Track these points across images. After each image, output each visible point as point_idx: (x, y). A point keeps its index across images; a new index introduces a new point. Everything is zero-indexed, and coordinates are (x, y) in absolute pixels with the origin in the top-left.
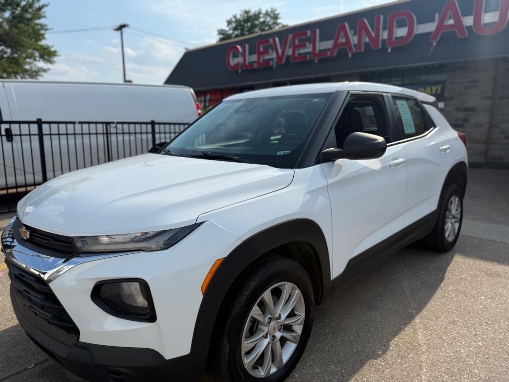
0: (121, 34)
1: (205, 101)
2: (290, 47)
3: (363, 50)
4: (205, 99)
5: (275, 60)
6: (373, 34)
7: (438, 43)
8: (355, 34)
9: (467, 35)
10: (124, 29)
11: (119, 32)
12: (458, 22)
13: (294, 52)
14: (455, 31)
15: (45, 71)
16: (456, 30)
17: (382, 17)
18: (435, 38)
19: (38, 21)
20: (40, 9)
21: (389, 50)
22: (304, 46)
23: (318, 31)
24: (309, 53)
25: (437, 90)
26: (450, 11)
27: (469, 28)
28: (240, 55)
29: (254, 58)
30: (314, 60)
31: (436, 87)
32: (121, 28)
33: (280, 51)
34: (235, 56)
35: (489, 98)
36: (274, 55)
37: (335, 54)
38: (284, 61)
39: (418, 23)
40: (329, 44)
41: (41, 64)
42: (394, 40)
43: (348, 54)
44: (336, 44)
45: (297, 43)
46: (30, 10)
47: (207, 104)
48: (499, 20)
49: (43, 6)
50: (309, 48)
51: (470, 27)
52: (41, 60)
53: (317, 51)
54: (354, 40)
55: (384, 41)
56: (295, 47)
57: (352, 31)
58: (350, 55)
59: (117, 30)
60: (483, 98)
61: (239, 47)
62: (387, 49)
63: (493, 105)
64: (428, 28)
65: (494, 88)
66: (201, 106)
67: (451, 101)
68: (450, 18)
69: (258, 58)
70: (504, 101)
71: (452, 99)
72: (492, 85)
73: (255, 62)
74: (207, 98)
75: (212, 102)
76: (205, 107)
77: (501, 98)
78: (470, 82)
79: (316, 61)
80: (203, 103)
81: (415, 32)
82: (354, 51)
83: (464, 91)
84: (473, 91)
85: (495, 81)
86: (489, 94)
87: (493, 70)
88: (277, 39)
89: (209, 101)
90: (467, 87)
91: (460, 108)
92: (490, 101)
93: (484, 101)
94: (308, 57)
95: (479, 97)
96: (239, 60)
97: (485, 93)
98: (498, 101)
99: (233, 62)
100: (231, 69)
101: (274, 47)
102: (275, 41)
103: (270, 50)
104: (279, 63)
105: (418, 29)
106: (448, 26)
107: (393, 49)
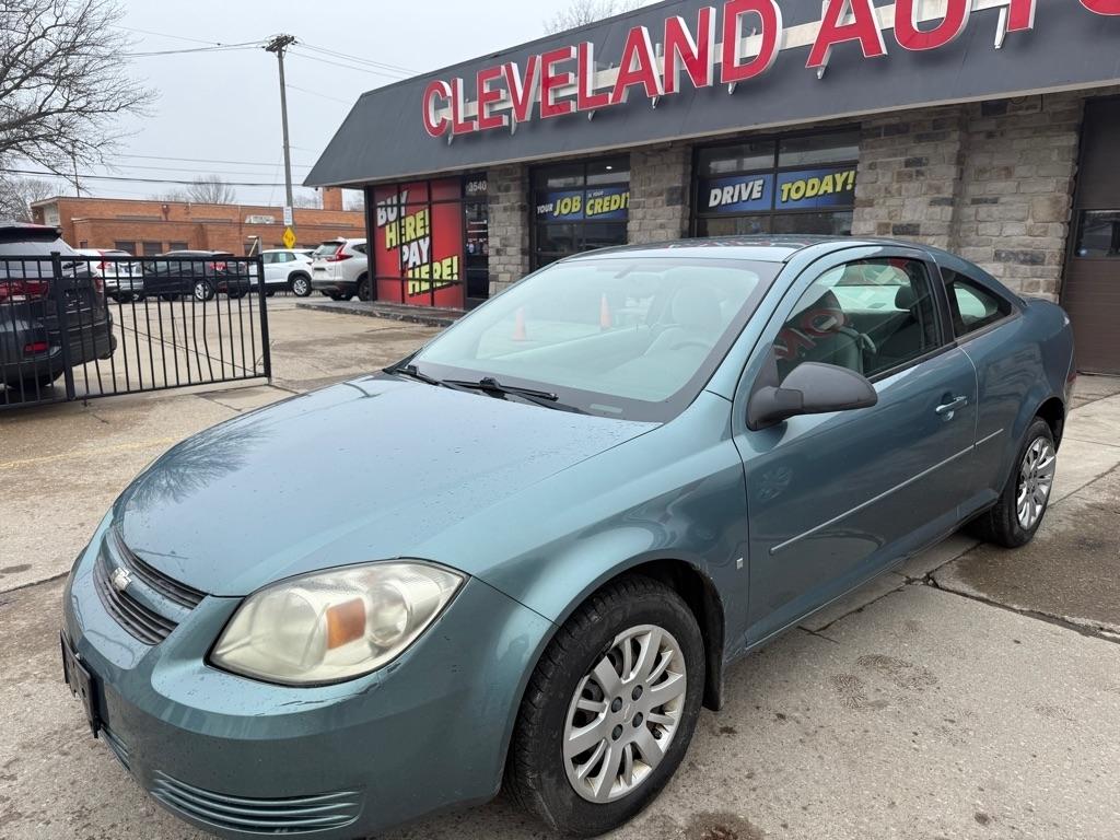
0: (280, 57)
1: (399, 205)
2: (538, 83)
3: (676, 89)
4: (399, 200)
5: (514, 114)
6: (695, 50)
7: (828, 70)
8: (662, 53)
9: (884, 52)
10: (286, 49)
11: (276, 53)
12: (865, 21)
13: (545, 95)
14: (858, 42)
16: (860, 39)
17: (713, 11)
18: (817, 58)
21: (730, 88)
22: (565, 81)
23: (590, 47)
24: (573, 97)
25: (845, 183)
27: (888, 33)
28: (447, 103)
29: (473, 108)
30: (586, 112)
31: (845, 174)
32: (279, 45)
33: (520, 92)
34: (440, 105)
35: (951, 202)
36: (509, 104)
37: (624, 99)
38: (528, 117)
39: (788, 24)
40: (610, 77)
42: (737, 63)
43: (650, 100)
44: (624, 77)
45: (551, 73)
47: (403, 211)
48: (949, 15)
50: (573, 85)
51: (891, 30)
53: (589, 94)
54: (657, 66)
55: (717, 67)
56: (547, 85)
57: (658, 45)
58: (653, 101)
59: (270, 49)
60: (934, 203)
61: (445, 85)
62: (726, 86)
63: (956, 220)
64: (805, 34)
65: (960, 179)
66: (392, 217)
67: (868, 210)
68: (848, 12)
69: (481, 110)
70: (983, 210)
71: (870, 203)
72: (953, 171)
73: (474, 118)
74: (403, 201)
75: (413, 207)
76: (399, 218)
77: (976, 202)
78: (908, 164)
79: (590, 115)
80: (395, 209)
81: (777, 46)
82: (661, 91)
83: (895, 186)
84: (913, 186)
85: (960, 160)
86: (948, 193)
87: (955, 136)
88: (515, 66)
89: (405, 205)
90: (900, 177)
91: (887, 225)
92: (950, 209)
93: (937, 209)
94: (574, 107)
95: (927, 199)
96: (447, 114)
97: (939, 190)
98: (970, 211)
99: (437, 117)
100: (432, 134)
101: (508, 80)
102: (510, 71)
103: (503, 92)
104: (521, 120)
105: (786, 37)
106: (845, 29)
107: (738, 86)
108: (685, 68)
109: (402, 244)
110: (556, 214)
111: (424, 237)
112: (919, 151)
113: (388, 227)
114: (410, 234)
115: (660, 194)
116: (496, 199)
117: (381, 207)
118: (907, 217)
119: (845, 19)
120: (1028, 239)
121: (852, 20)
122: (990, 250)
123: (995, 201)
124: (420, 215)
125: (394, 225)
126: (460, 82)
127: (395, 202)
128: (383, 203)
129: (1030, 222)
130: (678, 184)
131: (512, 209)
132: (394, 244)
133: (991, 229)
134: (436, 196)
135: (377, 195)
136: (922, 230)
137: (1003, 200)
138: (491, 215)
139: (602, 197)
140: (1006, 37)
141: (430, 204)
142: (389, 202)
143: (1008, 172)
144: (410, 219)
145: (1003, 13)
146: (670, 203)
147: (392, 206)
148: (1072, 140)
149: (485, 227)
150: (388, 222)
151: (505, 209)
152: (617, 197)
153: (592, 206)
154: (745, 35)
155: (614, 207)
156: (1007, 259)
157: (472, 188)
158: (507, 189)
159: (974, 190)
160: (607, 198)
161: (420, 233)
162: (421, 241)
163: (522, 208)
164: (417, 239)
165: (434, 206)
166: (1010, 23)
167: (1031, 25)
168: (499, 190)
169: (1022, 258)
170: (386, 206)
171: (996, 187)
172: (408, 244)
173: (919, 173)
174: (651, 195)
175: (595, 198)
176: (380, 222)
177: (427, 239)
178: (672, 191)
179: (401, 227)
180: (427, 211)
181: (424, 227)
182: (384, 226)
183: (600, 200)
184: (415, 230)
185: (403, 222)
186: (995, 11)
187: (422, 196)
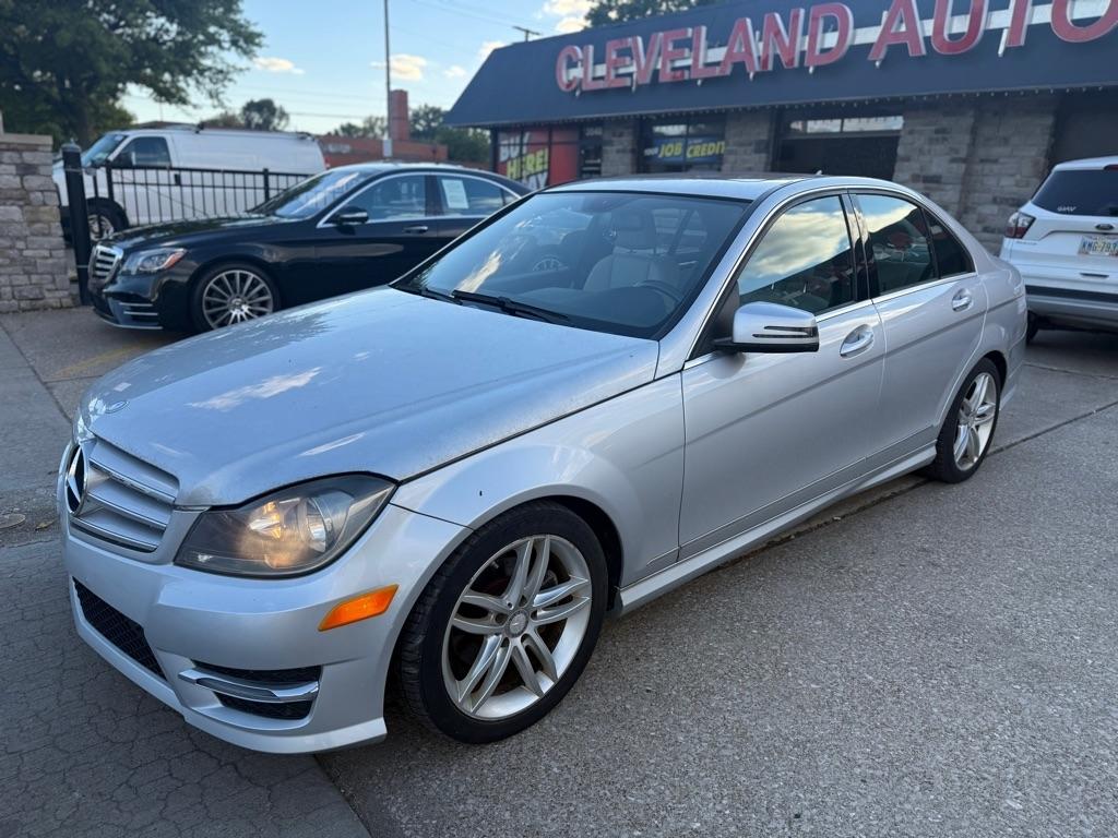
1: (521, 145)
2: (659, 55)
3: (770, 67)
4: (522, 139)
5: (635, 76)
6: (787, 40)
7: (884, 62)
8: (760, 40)
9: (924, 52)
12: (912, 30)
13: (664, 65)
14: (905, 45)
15: (240, 71)
16: (908, 42)
17: (802, 12)
18: (877, 53)
21: (811, 70)
22: (680, 55)
23: (704, 30)
24: (688, 68)
26: (902, 10)
27: (927, 40)
28: (579, 64)
29: (601, 70)
30: (697, 80)
33: (643, 61)
34: (572, 64)
35: (964, 161)
36: (633, 69)
37: (728, 71)
38: (648, 80)
39: (857, 26)
40: (718, 54)
41: (230, 57)
42: (817, 52)
43: (748, 74)
44: (729, 54)
45: (670, 48)
47: (525, 150)
48: (969, 30)
50: (689, 58)
51: (930, 37)
52: (233, 49)
53: (700, 65)
54: (758, 48)
55: (803, 54)
56: (665, 56)
57: (758, 33)
58: (751, 75)
60: (953, 161)
61: (577, 49)
62: (808, 68)
63: (968, 173)
64: (869, 35)
65: (973, 144)
66: (515, 152)
67: (906, 164)
68: (901, 22)
69: (608, 72)
70: (987, 167)
71: (907, 159)
72: (967, 138)
73: (601, 78)
74: (526, 140)
75: (534, 146)
76: (521, 155)
77: (982, 161)
78: (937, 132)
79: (699, 82)
80: (518, 148)
81: (849, 42)
82: (757, 68)
83: (926, 147)
84: (939, 148)
85: (974, 131)
86: (963, 154)
87: (971, 113)
88: (640, 39)
89: (528, 144)
90: (931, 141)
91: (919, 176)
92: (963, 166)
93: (954, 165)
94: (687, 76)
95: (948, 157)
96: (577, 73)
97: (957, 151)
98: (978, 167)
99: (568, 75)
100: (563, 88)
101: (633, 50)
102: (636, 43)
103: (628, 59)
104: (640, 82)
105: (854, 36)
106: (898, 34)
107: (817, 69)
108: (778, 52)
109: (521, 177)
110: (660, 156)
111: (542, 172)
112: (945, 122)
113: (509, 163)
114: (530, 168)
115: (750, 144)
116: (610, 143)
117: (505, 145)
118: (934, 170)
119: (899, 27)
120: (1015, 189)
121: (903, 28)
122: (989, 196)
123: (996, 161)
124: (540, 153)
125: (515, 162)
126: (591, 48)
127: (518, 140)
128: (505, 142)
129: (1018, 177)
130: (764, 137)
131: (623, 151)
132: (514, 177)
133: (991, 182)
134: (556, 138)
135: (501, 135)
136: (943, 180)
137: (1001, 160)
138: (605, 156)
139: (700, 144)
140: (1006, 49)
141: (550, 145)
142: (512, 141)
143: (1006, 141)
144: (530, 157)
145: (1005, 33)
146: (757, 151)
147: (515, 145)
148: (1049, 121)
149: (599, 165)
150: (510, 159)
151: (618, 151)
152: (713, 145)
153: (692, 152)
154: (825, 31)
155: (710, 153)
156: (1001, 203)
157: (591, 132)
158: (621, 135)
159: (982, 152)
160: (705, 145)
161: (539, 168)
162: (540, 176)
163: (633, 151)
164: (536, 174)
165: (553, 147)
166: (1009, 40)
167: (1022, 43)
168: (614, 135)
169: (1011, 202)
170: (509, 145)
171: (997, 151)
172: (528, 176)
173: (945, 139)
174: (741, 145)
175: (694, 144)
176: (503, 158)
177: (545, 174)
178: (759, 143)
179: (522, 163)
180: (547, 151)
181: (543, 163)
182: (505, 162)
183: (698, 147)
184: (535, 166)
185: (524, 159)
186: (1000, 31)
187: (543, 138)
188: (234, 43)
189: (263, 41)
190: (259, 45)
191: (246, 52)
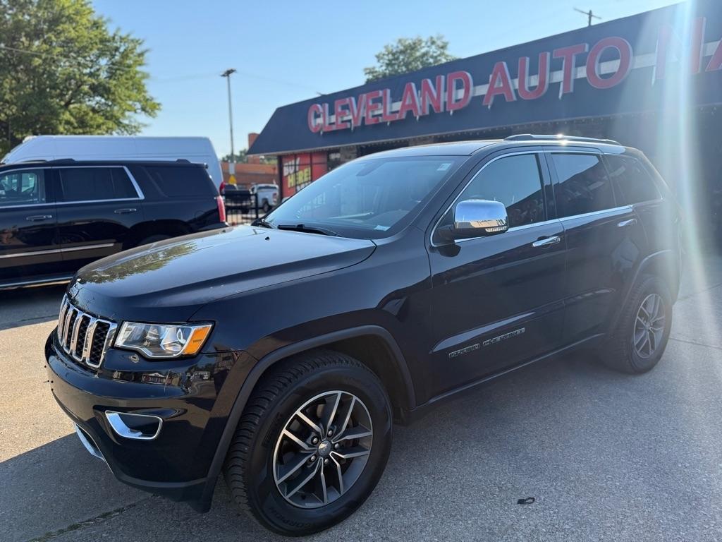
0: (229, 80)
1: (295, 165)
2: (364, 107)
3: (427, 112)
4: (295, 162)
5: (353, 122)
6: (435, 94)
7: (493, 106)
8: (421, 96)
9: (515, 99)
10: (231, 75)
11: (226, 78)
12: (507, 85)
13: (368, 114)
14: (503, 95)
15: (145, 126)
16: (505, 93)
17: (443, 78)
18: (488, 100)
19: (138, 69)
20: (141, 55)
21: (451, 113)
22: (376, 108)
24: (381, 115)
26: (499, 74)
27: (516, 91)
28: (321, 115)
29: (333, 119)
30: (387, 123)
32: (229, 73)
33: (356, 112)
34: (317, 116)
36: (350, 117)
37: (404, 117)
38: (359, 124)
39: (475, 85)
40: (397, 106)
41: (141, 118)
42: (453, 102)
43: (416, 118)
44: (403, 106)
45: (371, 103)
46: (131, 55)
47: (297, 168)
48: (540, 84)
49: (146, 51)
50: (381, 109)
51: (517, 89)
52: (143, 112)
53: (388, 113)
54: (418, 101)
55: (445, 103)
56: (368, 108)
57: (419, 92)
59: (224, 75)
61: (319, 106)
62: (449, 112)
64: (482, 90)
66: (292, 171)
68: (500, 81)
69: (337, 119)
73: (333, 124)
74: (298, 162)
75: (302, 166)
76: (295, 172)
79: (388, 124)
80: (293, 167)
81: (471, 94)
82: (420, 113)
88: (353, 99)
89: (299, 165)
94: (381, 120)
96: (320, 121)
99: (315, 122)
100: (313, 131)
101: (350, 107)
102: (351, 101)
103: (347, 111)
104: (356, 125)
105: (474, 91)
106: (499, 89)
107: (455, 112)
108: (431, 103)
109: (296, 185)
111: (308, 182)
113: (289, 177)
114: (300, 180)
117: (286, 166)
119: (499, 84)
121: (502, 85)
124: (306, 170)
125: (292, 176)
126: (327, 105)
127: (293, 163)
128: (286, 164)
132: (292, 185)
134: (315, 160)
135: (284, 160)
140: (563, 95)
141: (311, 165)
142: (290, 163)
144: (301, 173)
145: (562, 84)
147: (292, 165)
150: (289, 174)
154: (457, 89)
157: (333, 156)
161: (306, 179)
162: (306, 184)
164: (304, 183)
165: (314, 166)
166: (565, 88)
167: (572, 90)
168: (346, 158)
170: (289, 166)
172: (300, 185)
176: (285, 174)
179: (296, 177)
180: (310, 168)
181: (308, 176)
182: (287, 176)
184: (303, 178)
185: (297, 174)
186: (559, 83)
187: (308, 160)
188: (143, 109)
189: (161, 107)
190: (159, 109)
191: (150, 114)
